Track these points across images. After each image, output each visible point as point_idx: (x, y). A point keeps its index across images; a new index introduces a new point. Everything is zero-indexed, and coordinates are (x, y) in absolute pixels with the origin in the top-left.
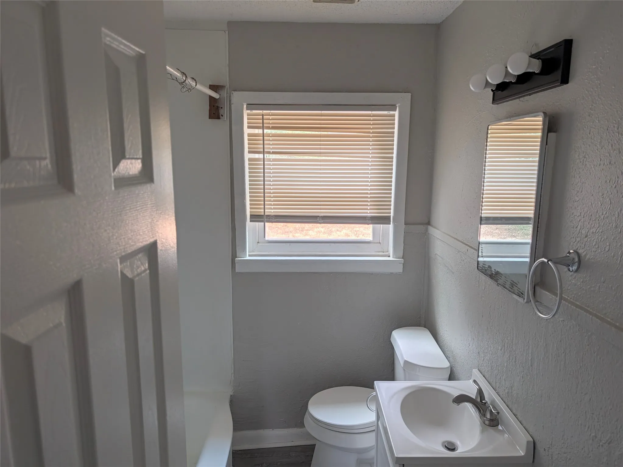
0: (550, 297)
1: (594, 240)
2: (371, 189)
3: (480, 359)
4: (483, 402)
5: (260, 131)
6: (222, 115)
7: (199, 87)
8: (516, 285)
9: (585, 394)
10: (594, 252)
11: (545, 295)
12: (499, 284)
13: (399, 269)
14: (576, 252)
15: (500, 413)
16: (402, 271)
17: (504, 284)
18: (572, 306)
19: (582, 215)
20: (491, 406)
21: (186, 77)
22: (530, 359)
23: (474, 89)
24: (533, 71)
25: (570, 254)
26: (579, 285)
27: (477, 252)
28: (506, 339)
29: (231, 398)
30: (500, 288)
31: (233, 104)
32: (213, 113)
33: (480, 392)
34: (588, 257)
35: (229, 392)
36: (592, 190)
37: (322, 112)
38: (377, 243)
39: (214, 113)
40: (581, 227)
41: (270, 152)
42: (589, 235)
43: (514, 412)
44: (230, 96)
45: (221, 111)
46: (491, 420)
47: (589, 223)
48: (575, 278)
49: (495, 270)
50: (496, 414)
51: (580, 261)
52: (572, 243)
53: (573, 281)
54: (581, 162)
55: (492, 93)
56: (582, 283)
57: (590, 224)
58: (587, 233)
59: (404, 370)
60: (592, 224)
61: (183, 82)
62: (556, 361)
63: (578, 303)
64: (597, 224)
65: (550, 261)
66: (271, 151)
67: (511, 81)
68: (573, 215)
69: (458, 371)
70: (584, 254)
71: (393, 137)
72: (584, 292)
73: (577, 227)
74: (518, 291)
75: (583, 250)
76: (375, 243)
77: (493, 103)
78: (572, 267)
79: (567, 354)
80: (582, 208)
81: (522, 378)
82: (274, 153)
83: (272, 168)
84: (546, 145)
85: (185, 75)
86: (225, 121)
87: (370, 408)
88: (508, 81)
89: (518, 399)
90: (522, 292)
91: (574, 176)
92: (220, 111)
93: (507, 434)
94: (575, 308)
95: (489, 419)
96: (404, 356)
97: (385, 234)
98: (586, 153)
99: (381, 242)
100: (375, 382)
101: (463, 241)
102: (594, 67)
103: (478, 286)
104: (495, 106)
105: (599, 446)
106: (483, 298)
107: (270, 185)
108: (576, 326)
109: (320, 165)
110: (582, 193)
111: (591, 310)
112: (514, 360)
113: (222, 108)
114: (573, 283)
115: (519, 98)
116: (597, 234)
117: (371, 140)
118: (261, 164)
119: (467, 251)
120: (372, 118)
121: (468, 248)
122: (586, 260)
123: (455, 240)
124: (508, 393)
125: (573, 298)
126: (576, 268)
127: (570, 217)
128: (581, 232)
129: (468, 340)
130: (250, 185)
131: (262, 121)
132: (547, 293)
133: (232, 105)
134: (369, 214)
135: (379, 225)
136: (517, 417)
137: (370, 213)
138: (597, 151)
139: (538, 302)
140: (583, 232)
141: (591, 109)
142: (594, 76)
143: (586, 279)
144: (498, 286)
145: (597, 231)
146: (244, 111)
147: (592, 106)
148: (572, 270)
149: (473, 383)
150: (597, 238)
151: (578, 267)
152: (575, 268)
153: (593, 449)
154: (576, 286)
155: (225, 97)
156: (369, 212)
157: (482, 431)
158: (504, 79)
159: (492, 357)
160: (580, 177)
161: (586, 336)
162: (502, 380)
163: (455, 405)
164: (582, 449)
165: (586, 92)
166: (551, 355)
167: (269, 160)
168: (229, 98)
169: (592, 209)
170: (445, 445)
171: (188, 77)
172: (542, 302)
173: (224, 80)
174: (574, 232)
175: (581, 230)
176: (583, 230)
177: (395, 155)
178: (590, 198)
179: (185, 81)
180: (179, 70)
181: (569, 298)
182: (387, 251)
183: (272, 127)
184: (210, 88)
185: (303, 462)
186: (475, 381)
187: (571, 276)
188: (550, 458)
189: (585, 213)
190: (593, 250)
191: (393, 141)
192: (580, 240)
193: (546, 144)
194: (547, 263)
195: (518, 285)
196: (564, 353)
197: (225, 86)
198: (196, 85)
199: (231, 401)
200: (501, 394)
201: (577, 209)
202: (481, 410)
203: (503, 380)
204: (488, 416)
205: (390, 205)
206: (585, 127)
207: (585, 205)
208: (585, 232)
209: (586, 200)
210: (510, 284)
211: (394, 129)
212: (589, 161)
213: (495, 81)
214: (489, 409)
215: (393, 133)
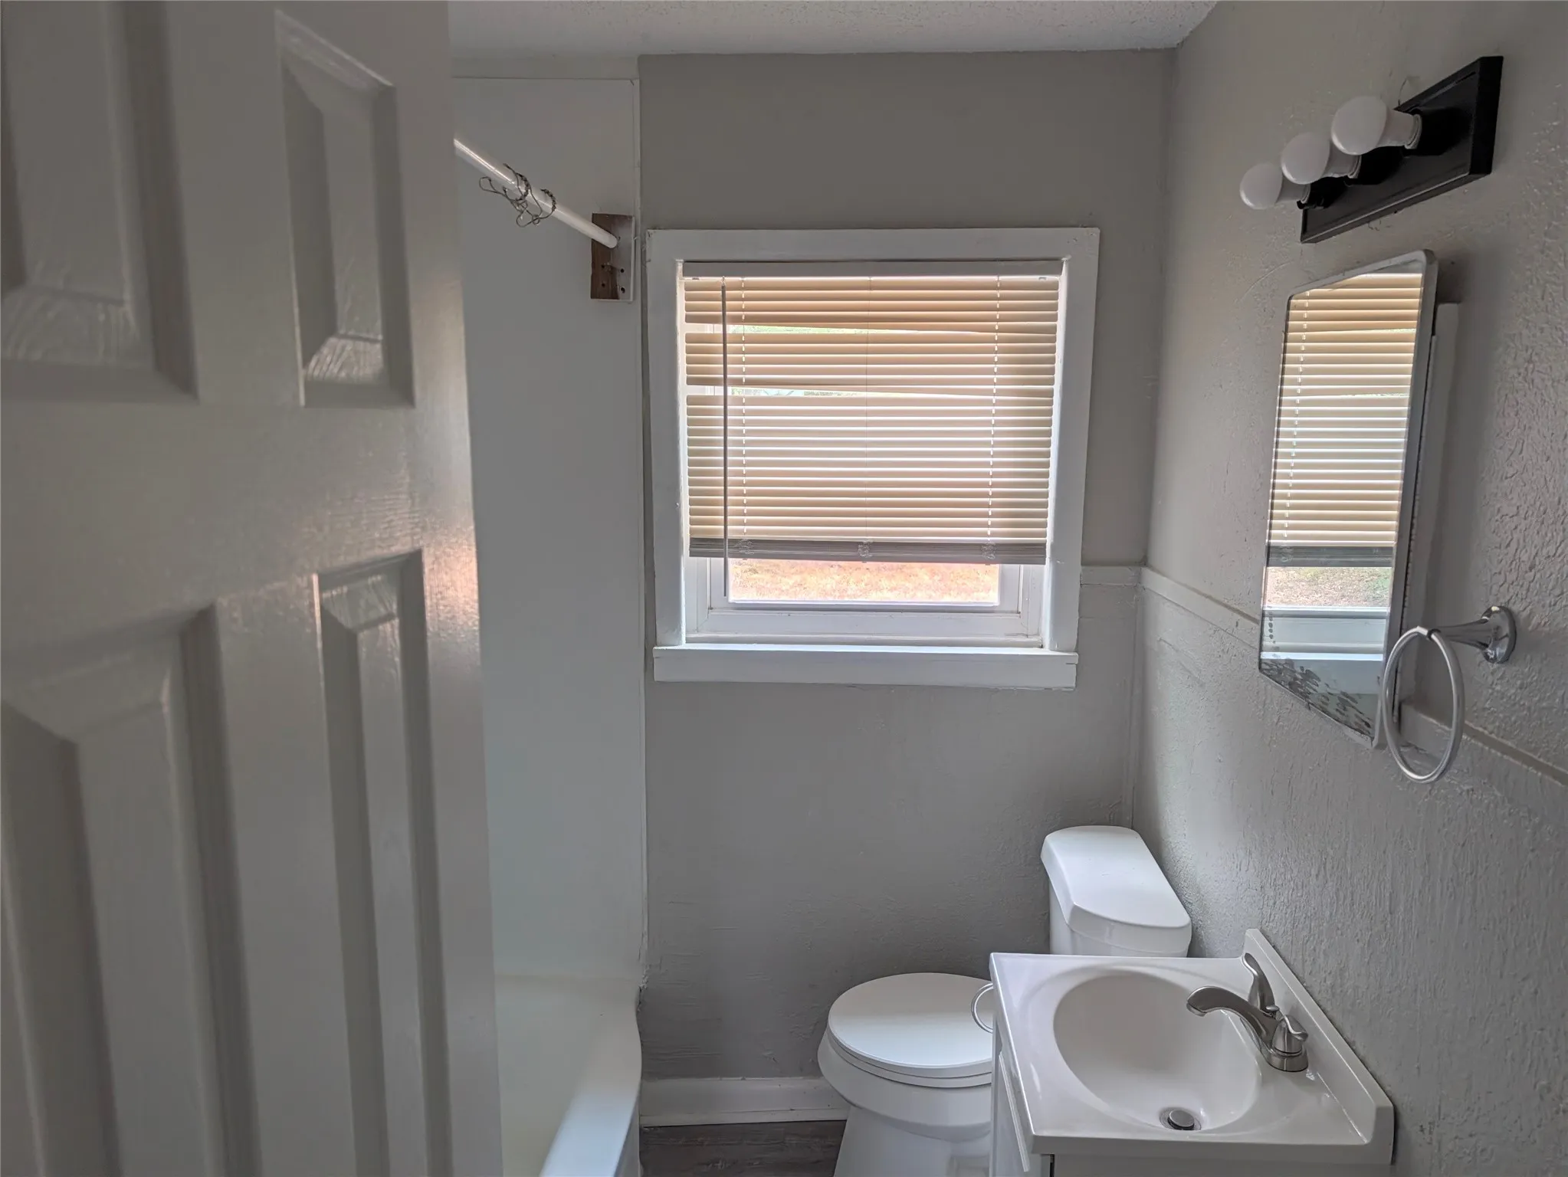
0: (1439, 731)
1: (1551, 575)
2: (995, 475)
3: (1266, 903)
4: (1268, 1008)
5: (717, 329)
6: (623, 289)
7: (560, 213)
8: (1351, 702)
9: (1524, 979)
10: (1550, 606)
11: (1424, 724)
12: (1312, 704)
13: (1067, 679)
14: (1504, 609)
15: (1309, 1036)
16: (1074, 685)
17: (1323, 702)
18: (1493, 751)
19: (1522, 513)
20: (1286, 1019)
21: (528, 186)
22: (1388, 895)
23: (1251, 201)
24: (1399, 144)
25: (1489, 616)
26: (1513, 697)
27: (1259, 627)
28: (1329, 849)
29: (640, 995)
30: (1313, 716)
31: (650, 261)
32: (601, 283)
33: (1262, 984)
34: (1534, 621)
35: (637, 979)
36: (1548, 445)
37: (874, 278)
38: (1012, 612)
39: (603, 285)
40: (1518, 544)
41: (741, 380)
42: (1537, 563)
43: (1348, 1034)
44: (643, 243)
45: (621, 280)
46: (1288, 1055)
47: (1538, 533)
48: (1502, 678)
49: (1302, 668)
50: (1299, 1038)
51: (1515, 632)
52: (1495, 588)
53: (1498, 688)
54: (1520, 374)
55: (1301, 211)
56: (1519, 691)
57: (1543, 532)
58: (1534, 558)
59: (1072, 932)
60: (1546, 534)
61: (521, 199)
62: (1451, 896)
63: (1509, 744)
64: (1558, 534)
65: (1436, 633)
66: (744, 377)
67: (1346, 177)
68: (1500, 515)
69: (1212, 935)
70: (1525, 614)
71: (1054, 340)
72: (1525, 712)
73: (1508, 545)
74: (1357, 720)
75: (1525, 604)
76: (1006, 612)
77: (1303, 239)
78: (1493, 649)
79: (1481, 877)
80: (1521, 495)
81: (1369, 946)
82: (750, 383)
83: (747, 421)
84: (1433, 334)
85: (526, 180)
86: (629, 303)
87: (980, 1023)
88: (1336, 176)
89: (1358, 1001)
90: (1367, 720)
91: (1503, 413)
92: (618, 278)
93: (1329, 1094)
94: (1499, 754)
95: (1280, 1053)
96: (1073, 898)
97: (1032, 587)
98: (1533, 350)
99: (1020, 610)
100: (992, 954)
101: (1226, 601)
102: (1555, 124)
103: (1263, 715)
104: (1308, 247)
105: (1557, 1112)
106: (1275, 746)
107: (740, 464)
108: (1503, 801)
109: (866, 413)
110: (1521, 456)
111: (1541, 760)
112: (1348, 901)
113: (622, 271)
114: (1498, 692)
115: (1369, 220)
116: (1559, 559)
117: (996, 349)
118: (719, 410)
119: (1237, 626)
120: (998, 293)
121: (1239, 617)
122: (1530, 628)
123: (1207, 600)
124: (1333, 987)
125: (1496, 730)
126: (1504, 651)
127: (1490, 520)
128: (1520, 558)
129: (1235, 857)
130: (691, 463)
131: (721, 303)
132: (1431, 720)
133: (648, 264)
134: (988, 536)
135: (1016, 566)
136: (1354, 1048)
137: (993, 534)
138: (1560, 341)
139: (1409, 745)
140: (1525, 557)
141: (1546, 234)
142: (1555, 147)
143: (1529, 680)
144: (1309, 709)
145: (1559, 551)
146: (678, 279)
147: (1550, 225)
148: (1492, 656)
149: (1245, 962)
150: (1560, 569)
151: (1512, 648)
152: (1501, 650)
153: (1541, 1119)
154: (1505, 700)
155: (630, 245)
156: (989, 533)
157: (1264, 1082)
158: (1327, 169)
159: (1294, 896)
160: (1517, 414)
161: (1527, 828)
162: (1319, 953)
163: (1194, 1015)
164: (1516, 1121)
165: (1535, 190)
166: (1439, 881)
167: (738, 401)
168: (641, 245)
169: (1548, 496)
170: (1169, 1118)
171: (532, 187)
172: (1418, 746)
173: (630, 202)
174: (1500, 558)
175: (1519, 551)
176: (1524, 551)
177: (1057, 388)
178: (1541, 467)
179: (525, 195)
180: (508, 167)
181: (1486, 732)
182: (1035, 632)
183: (746, 316)
184: (593, 222)
185: (818, 1162)
186: (1248, 957)
187: (1492, 673)
188: (1436, 1151)
189: (1528, 507)
190: (1548, 602)
191: (1053, 350)
192: (1517, 579)
193: (1430, 333)
194: (1428, 639)
195: (1357, 703)
196: (1471, 874)
197: (631, 217)
198: (554, 208)
199: (640, 1003)
200: (1316, 990)
201: (1510, 497)
202: (1262, 1027)
203: (1322, 956)
204: (1280, 1044)
205: (1045, 515)
206: (1532, 283)
207: (1527, 487)
208: (1529, 558)
209: (1530, 474)
210: (1338, 701)
211: (1056, 320)
212: (1540, 369)
213: (1306, 178)
214: (1281, 1027)
215: (1053, 330)
